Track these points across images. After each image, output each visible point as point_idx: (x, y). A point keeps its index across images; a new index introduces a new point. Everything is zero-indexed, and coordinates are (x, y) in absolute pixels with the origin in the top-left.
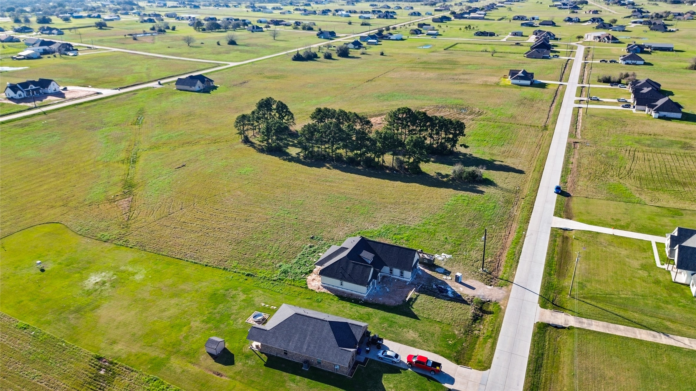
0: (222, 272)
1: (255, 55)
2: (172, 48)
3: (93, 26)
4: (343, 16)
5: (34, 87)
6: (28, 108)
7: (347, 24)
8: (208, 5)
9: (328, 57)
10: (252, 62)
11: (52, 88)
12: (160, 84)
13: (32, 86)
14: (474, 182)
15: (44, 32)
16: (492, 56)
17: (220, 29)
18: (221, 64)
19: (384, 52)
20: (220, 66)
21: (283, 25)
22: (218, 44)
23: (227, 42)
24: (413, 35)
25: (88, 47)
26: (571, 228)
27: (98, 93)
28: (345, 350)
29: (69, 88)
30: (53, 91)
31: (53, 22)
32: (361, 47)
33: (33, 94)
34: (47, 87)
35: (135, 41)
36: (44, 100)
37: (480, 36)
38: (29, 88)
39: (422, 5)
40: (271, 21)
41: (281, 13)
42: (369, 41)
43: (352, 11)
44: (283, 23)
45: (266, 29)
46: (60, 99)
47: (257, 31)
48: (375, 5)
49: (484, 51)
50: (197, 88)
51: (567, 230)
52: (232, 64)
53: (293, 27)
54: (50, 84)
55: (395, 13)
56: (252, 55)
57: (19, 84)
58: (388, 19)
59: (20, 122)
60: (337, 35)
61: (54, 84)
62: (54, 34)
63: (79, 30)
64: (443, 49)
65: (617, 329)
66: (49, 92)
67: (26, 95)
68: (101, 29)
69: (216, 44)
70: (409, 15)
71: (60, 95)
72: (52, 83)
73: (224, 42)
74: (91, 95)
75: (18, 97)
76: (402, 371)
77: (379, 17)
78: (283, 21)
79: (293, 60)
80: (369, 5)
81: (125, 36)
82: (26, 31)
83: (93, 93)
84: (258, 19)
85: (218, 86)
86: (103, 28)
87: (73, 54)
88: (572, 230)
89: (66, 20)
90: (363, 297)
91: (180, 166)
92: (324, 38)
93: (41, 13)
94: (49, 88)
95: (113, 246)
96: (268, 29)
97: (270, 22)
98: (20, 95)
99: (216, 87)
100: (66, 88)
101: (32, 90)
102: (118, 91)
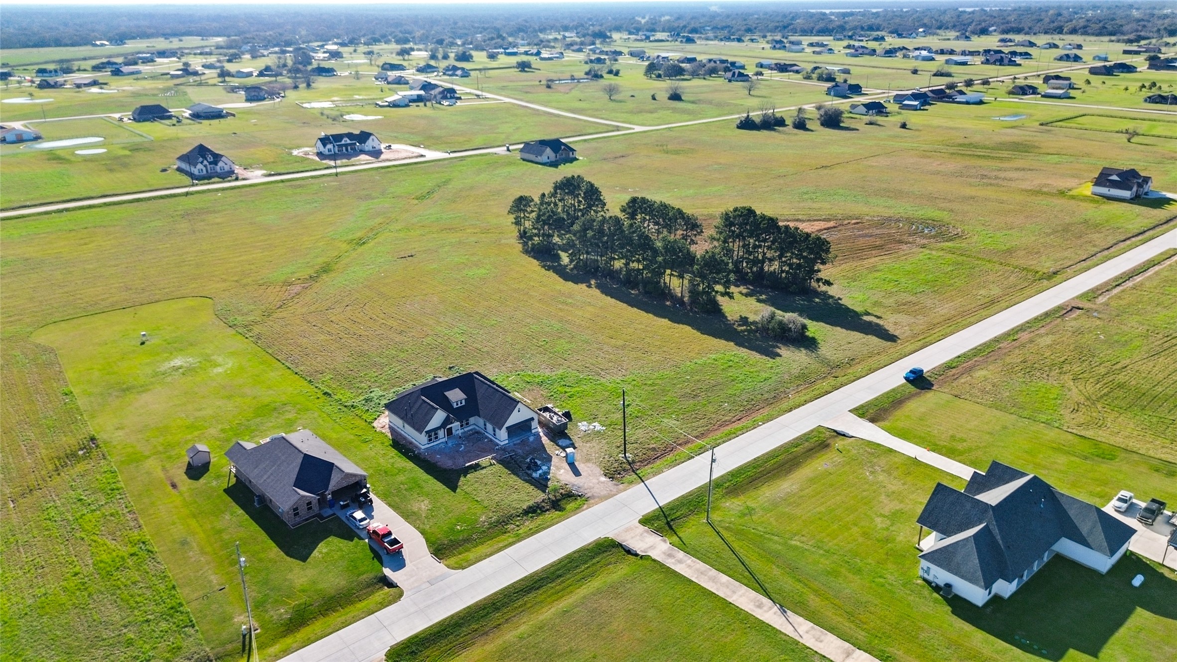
0: (305, 383)
1: (690, 117)
2: (584, 101)
3: (514, 67)
4: (920, 58)
5: (349, 142)
6: (326, 166)
7: (909, 72)
8: (712, 38)
9: (801, 125)
10: (669, 128)
11: (369, 144)
12: (508, 150)
13: (347, 139)
14: (782, 339)
15: (447, 73)
16: (1129, 141)
17: (684, 75)
18: (623, 127)
19: (907, 123)
20: (618, 130)
21: (793, 71)
22: (654, 98)
23: (668, 95)
24: (1011, 96)
25: (476, 95)
26: (851, 434)
27: (422, 156)
28: (296, 491)
29: (394, 146)
30: (371, 149)
31: (474, 59)
32: (883, 112)
33: (347, 150)
34: (365, 143)
35: (549, 90)
36: (353, 159)
37: (1157, 103)
38: (343, 142)
39: (1112, 41)
40: (776, 64)
41: (814, 52)
42: (906, 102)
43: (945, 50)
44: (795, 68)
45: (755, 77)
46: (370, 158)
47: (737, 81)
48: (1010, 41)
49: (1122, 132)
50: (544, 159)
51: (844, 435)
52: (638, 129)
53: (803, 75)
54: (368, 138)
55: (1030, 55)
56: (686, 117)
57: (332, 135)
58: (1004, 65)
59: (298, 183)
60: (864, 91)
61: (373, 140)
62: (457, 75)
63: (491, 72)
64: (1038, 123)
65: (713, 580)
66: (367, 149)
67: (337, 152)
68: (523, 71)
69: (651, 97)
70: (1055, 59)
71: (376, 154)
72: (372, 137)
73: (663, 96)
74: (412, 157)
75: (327, 152)
76: (356, 539)
77: (987, 62)
78: (795, 65)
79: (738, 127)
80: (998, 39)
81: (540, 81)
82: (428, 70)
83: (417, 155)
84: (758, 61)
85: (581, 158)
86: (526, 69)
87: (447, 103)
88: (853, 437)
89: (492, 57)
90: (419, 449)
91: (406, 255)
92: (835, 95)
93: (471, 46)
94: (367, 144)
95: (234, 332)
96: (760, 77)
97: (773, 66)
98: (329, 150)
99: (576, 159)
100: (390, 146)
101: (346, 145)
102: (446, 155)
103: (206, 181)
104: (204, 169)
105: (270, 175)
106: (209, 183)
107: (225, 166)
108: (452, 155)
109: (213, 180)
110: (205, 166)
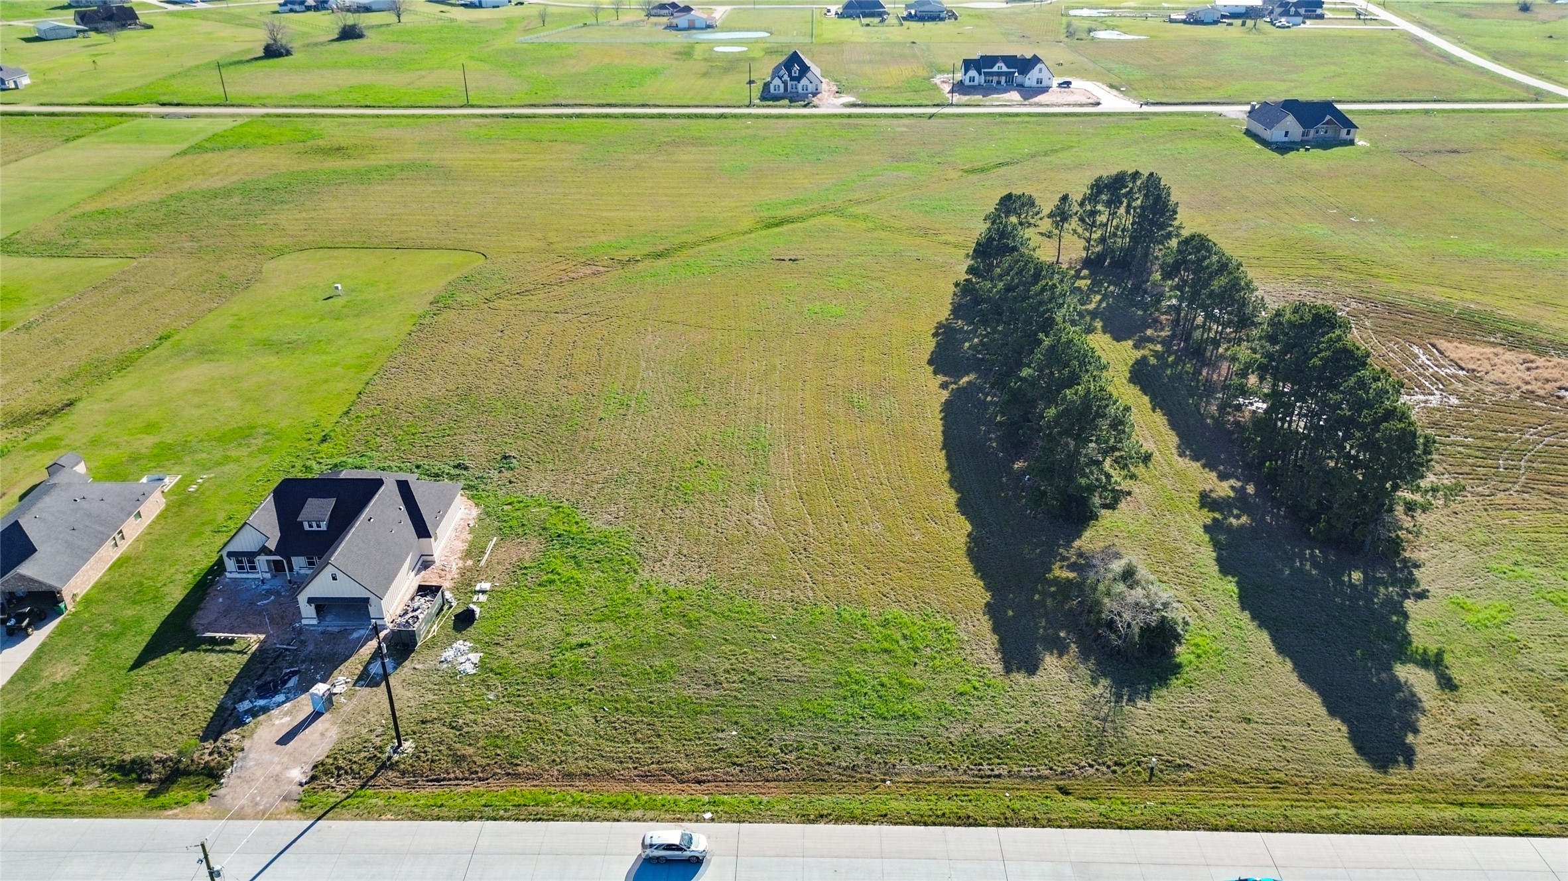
5: (1005, 69)
6: (938, 103)
11: (1031, 79)
13: (1003, 65)
25: (1359, 14)
27: (1100, 104)
29: (1077, 83)
30: (1033, 83)
33: (998, 81)
34: (1027, 73)
38: (995, 69)
50: (1275, 134)
54: (1034, 66)
61: (1040, 69)
67: (980, 82)
72: (1039, 66)
74: (1081, 105)
83: (1093, 101)
85: (1361, 142)
87: (1282, 23)
94: (1028, 76)
98: (972, 80)
99: (1352, 142)
100: (1068, 83)
101: (999, 74)
102: (1135, 108)
103: (771, 103)
104: (782, 86)
105: (854, 105)
106: (775, 107)
107: (810, 86)
108: (1145, 109)
109: (782, 102)
110: (785, 83)
